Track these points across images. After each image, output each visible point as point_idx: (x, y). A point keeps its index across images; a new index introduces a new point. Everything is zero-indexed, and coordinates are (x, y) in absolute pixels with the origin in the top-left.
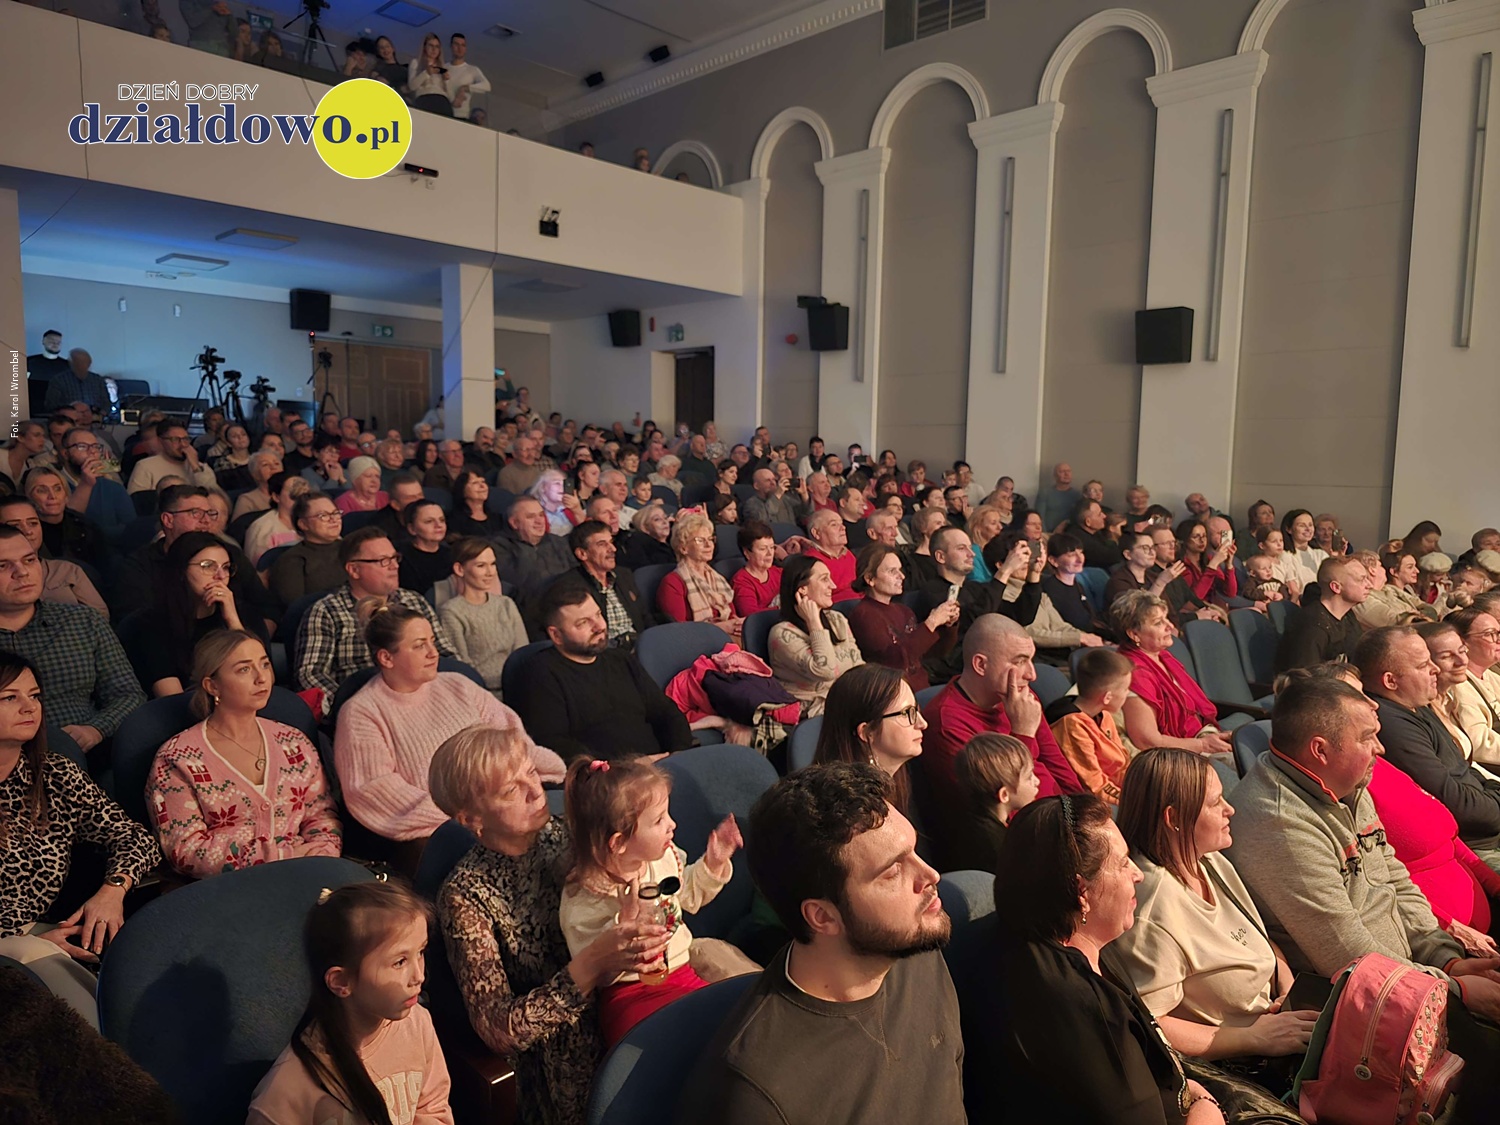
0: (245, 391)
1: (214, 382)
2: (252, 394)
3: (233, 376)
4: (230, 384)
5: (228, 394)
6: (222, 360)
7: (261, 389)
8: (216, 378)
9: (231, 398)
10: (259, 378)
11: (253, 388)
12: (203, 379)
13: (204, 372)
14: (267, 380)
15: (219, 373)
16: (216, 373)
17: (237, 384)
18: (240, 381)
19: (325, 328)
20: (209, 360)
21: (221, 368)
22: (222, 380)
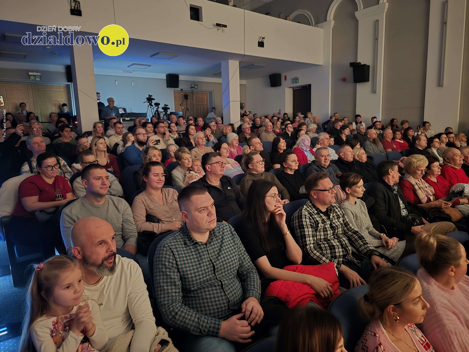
0: (161, 110)
1: (152, 107)
2: (163, 110)
3: (157, 104)
4: (157, 107)
5: (156, 111)
6: (154, 99)
7: (165, 109)
8: (152, 105)
9: (157, 112)
11: (163, 108)
12: (148, 106)
13: (149, 104)
15: (153, 104)
18: (159, 106)
19: (177, 86)
20: (150, 99)
21: (154, 102)
22: (154, 106)
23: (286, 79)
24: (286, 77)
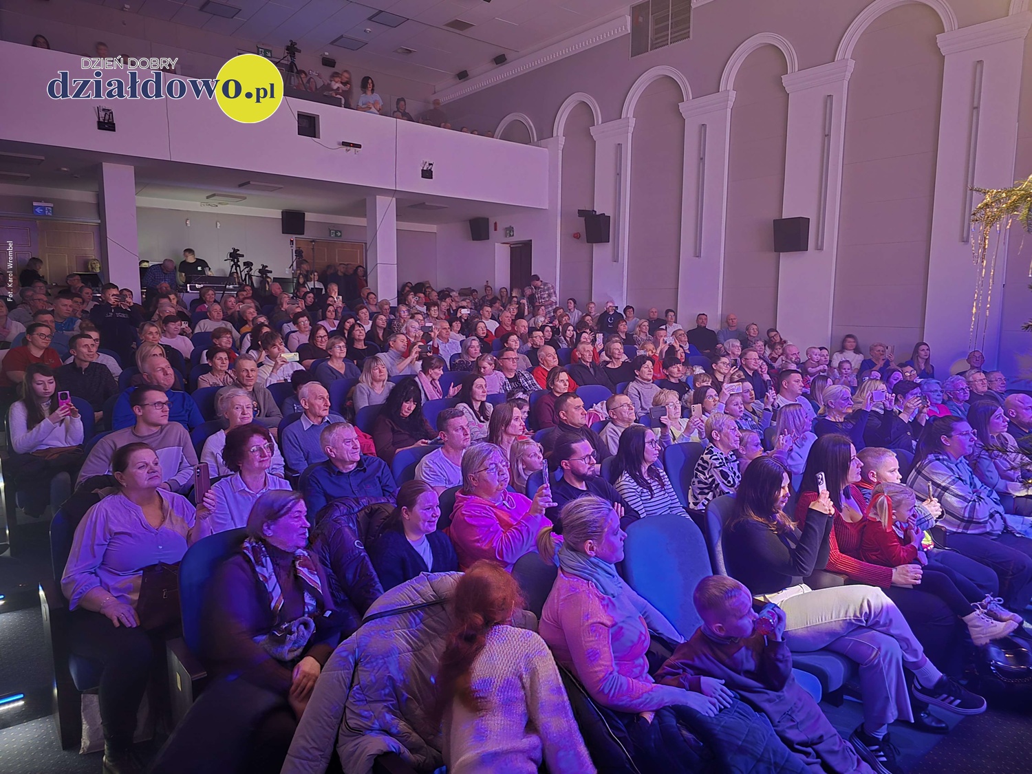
0: (255, 272)
1: (238, 268)
2: (260, 275)
3: (248, 264)
4: (247, 269)
5: (246, 275)
6: (243, 256)
7: (264, 271)
8: (239, 266)
9: (247, 277)
10: (263, 266)
11: (260, 271)
12: (232, 266)
13: (232, 263)
14: (267, 267)
15: (241, 263)
16: (239, 263)
17: (251, 269)
18: (252, 267)
19: (302, 233)
20: (235, 255)
21: (241, 261)
22: (242, 267)
23: (496, 230)
24: (496, 223)
